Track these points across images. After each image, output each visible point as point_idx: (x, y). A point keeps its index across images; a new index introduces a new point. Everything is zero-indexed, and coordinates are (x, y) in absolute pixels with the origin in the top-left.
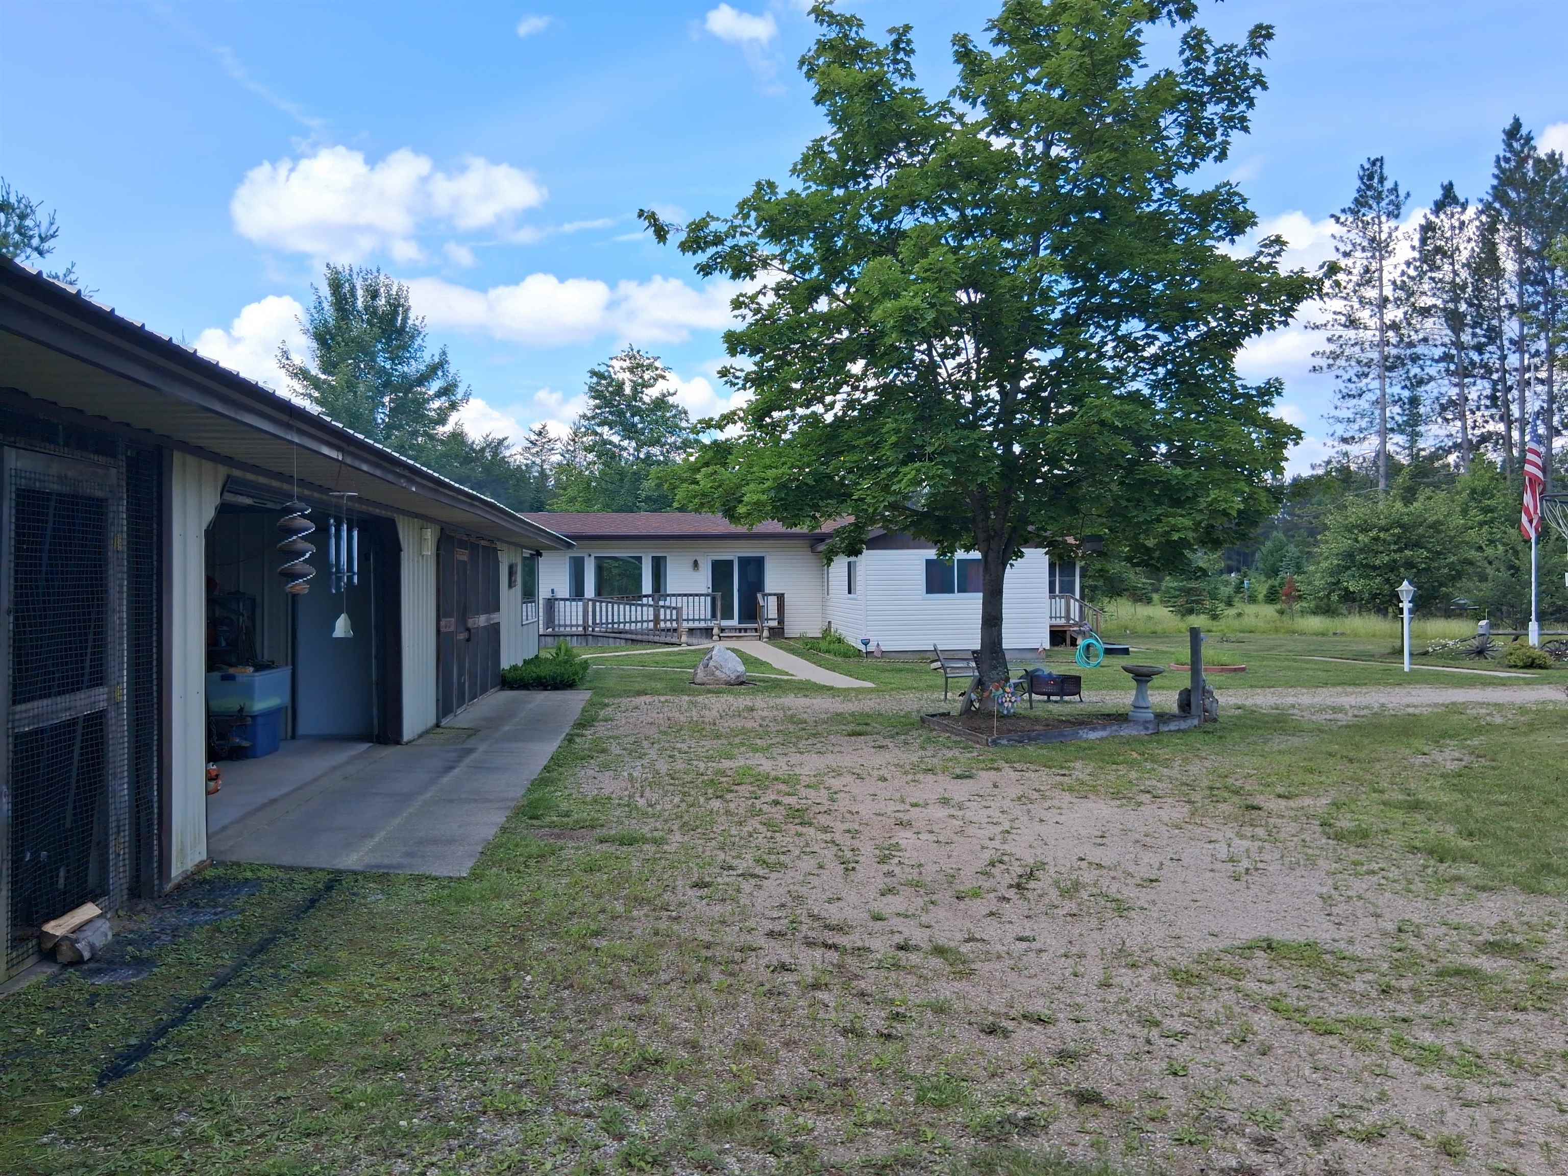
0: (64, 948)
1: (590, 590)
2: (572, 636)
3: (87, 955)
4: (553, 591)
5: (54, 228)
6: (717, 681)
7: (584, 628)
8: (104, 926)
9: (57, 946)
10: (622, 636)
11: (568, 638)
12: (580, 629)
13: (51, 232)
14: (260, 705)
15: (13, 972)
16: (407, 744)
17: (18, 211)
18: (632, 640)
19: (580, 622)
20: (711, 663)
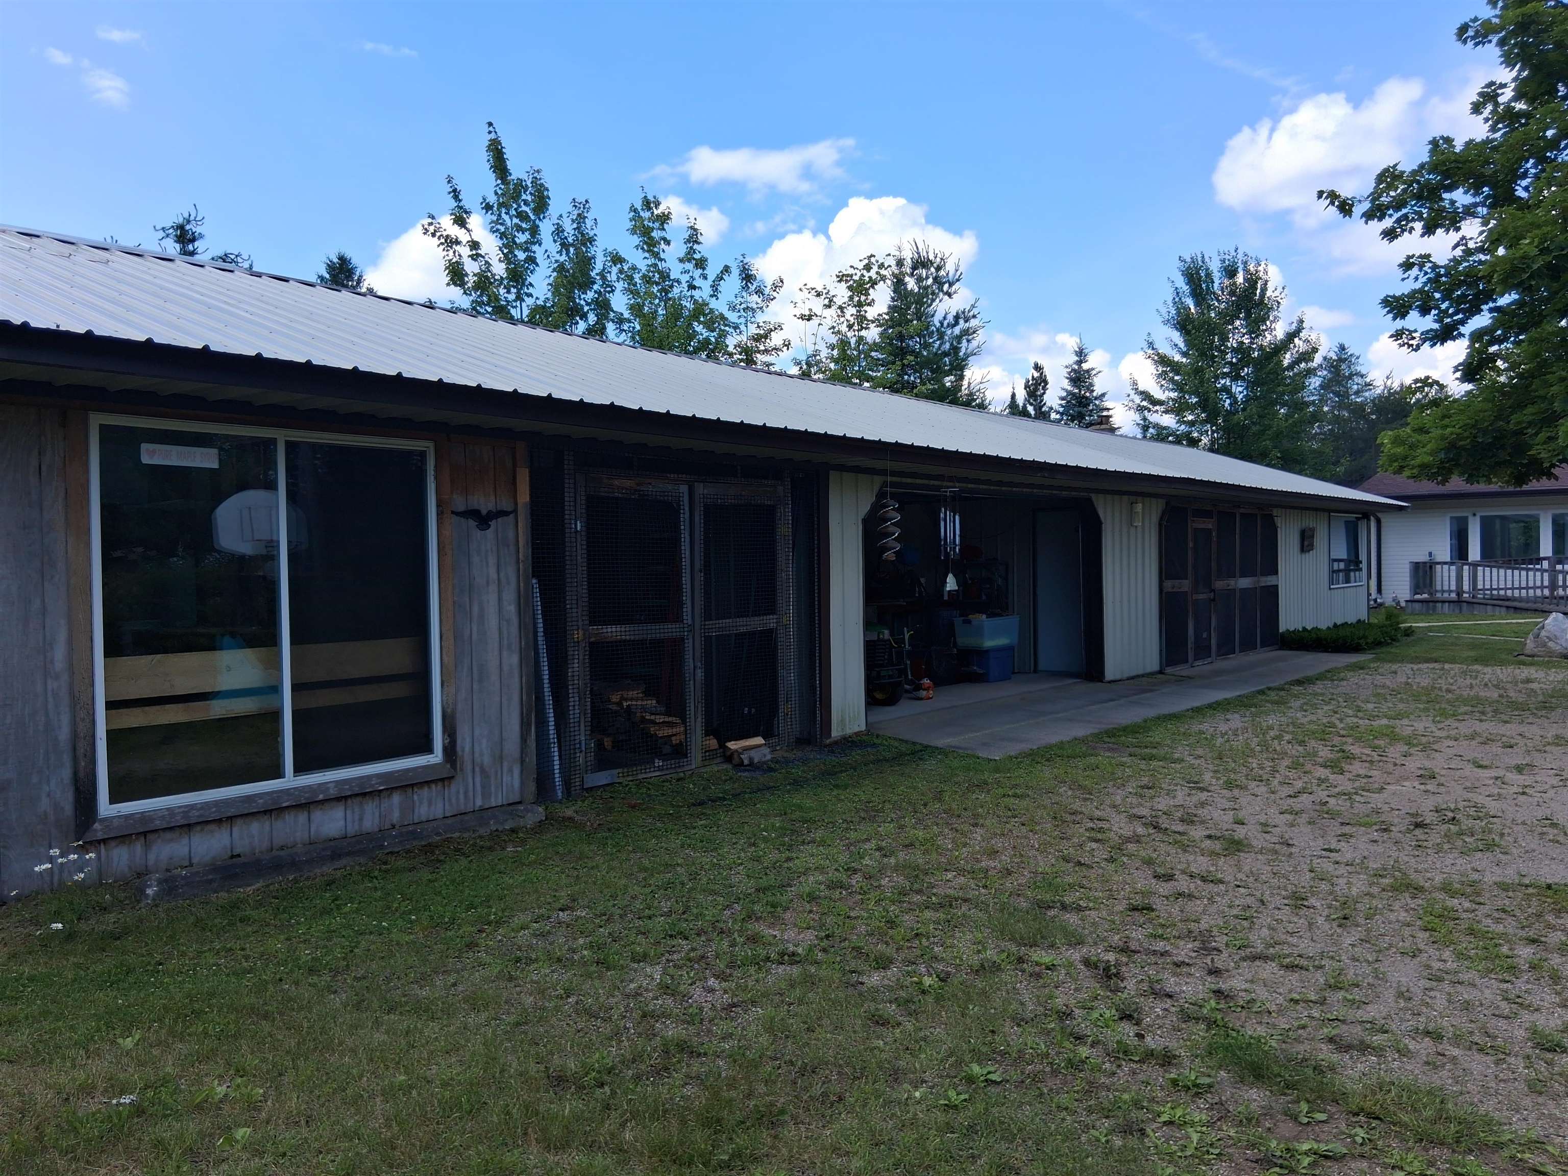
0: (735, 756)
1: (1474, 552)
2: (1443, 602)
3: (746, 762)
4: (1430, 554)
5: (958, 273)
6: (1551, 653)
7: (1458, 594)
8: (766, 751)
9: (732, 754)
10: (1507, 603)
11: (1439, 605)
12: (1453, 595)
13: (957, 277)
14: (989, 643)
15: (706, 763)
16: (1110, 682)
17: (935, 265)
18: (1515, 608)
19: (1453, 588)
20: (1543, 633)
